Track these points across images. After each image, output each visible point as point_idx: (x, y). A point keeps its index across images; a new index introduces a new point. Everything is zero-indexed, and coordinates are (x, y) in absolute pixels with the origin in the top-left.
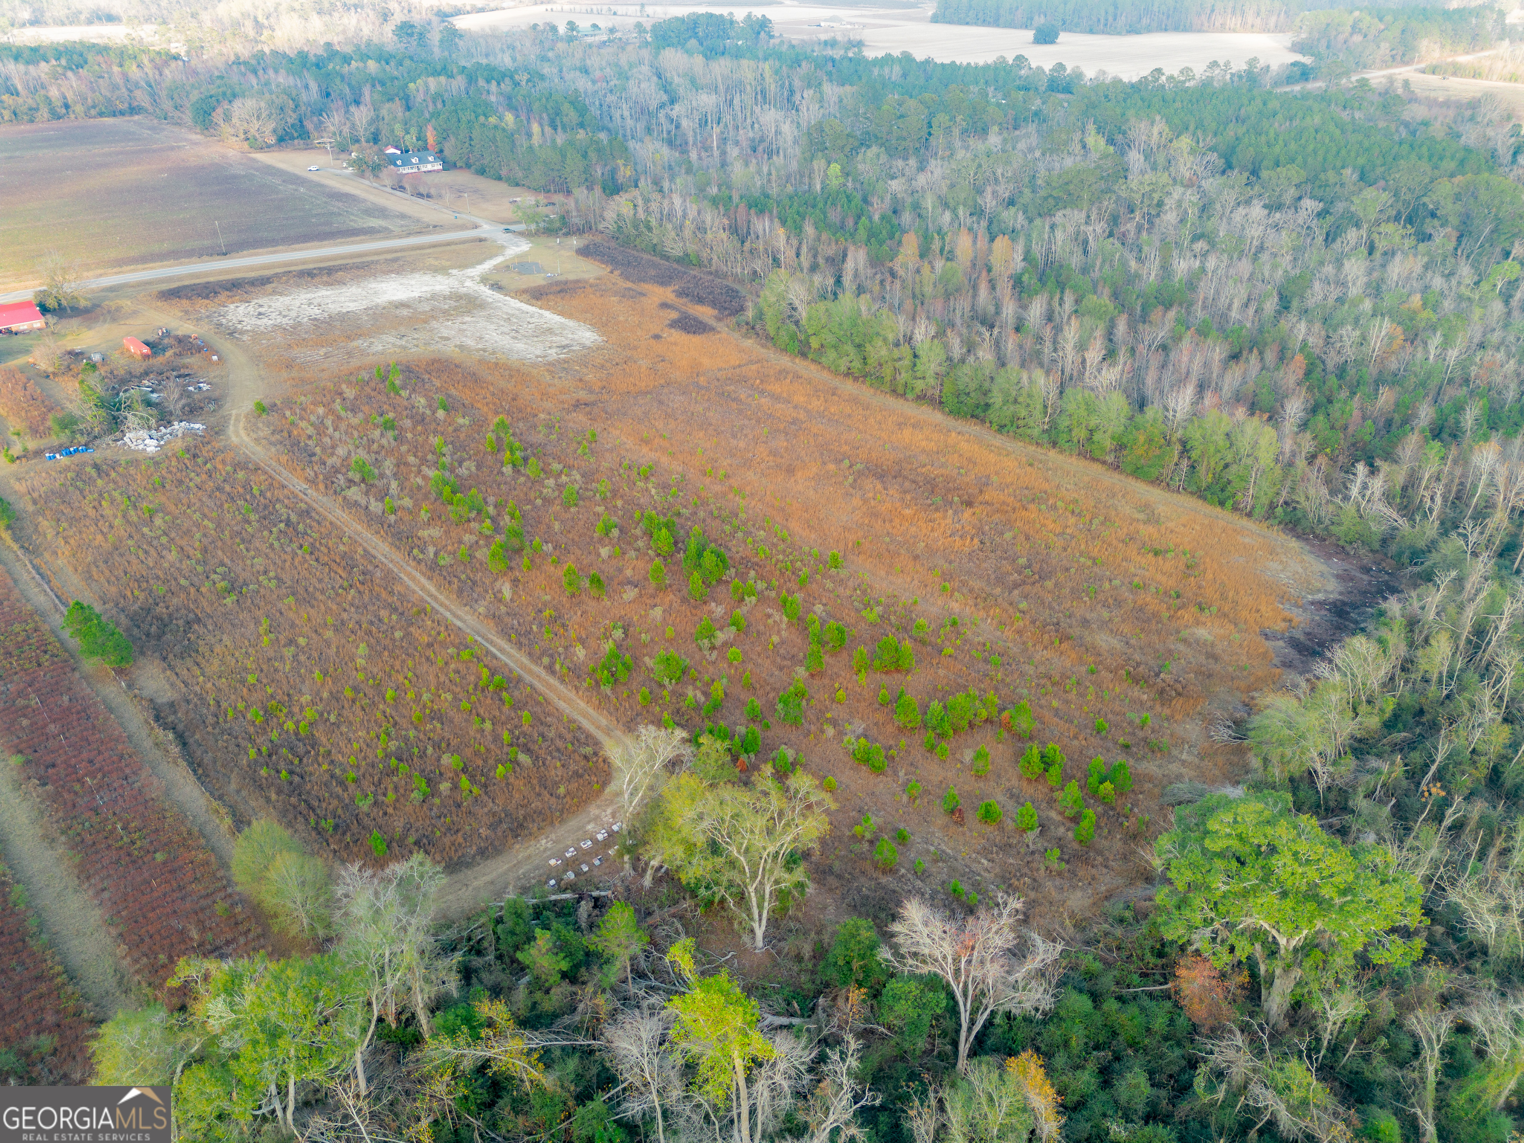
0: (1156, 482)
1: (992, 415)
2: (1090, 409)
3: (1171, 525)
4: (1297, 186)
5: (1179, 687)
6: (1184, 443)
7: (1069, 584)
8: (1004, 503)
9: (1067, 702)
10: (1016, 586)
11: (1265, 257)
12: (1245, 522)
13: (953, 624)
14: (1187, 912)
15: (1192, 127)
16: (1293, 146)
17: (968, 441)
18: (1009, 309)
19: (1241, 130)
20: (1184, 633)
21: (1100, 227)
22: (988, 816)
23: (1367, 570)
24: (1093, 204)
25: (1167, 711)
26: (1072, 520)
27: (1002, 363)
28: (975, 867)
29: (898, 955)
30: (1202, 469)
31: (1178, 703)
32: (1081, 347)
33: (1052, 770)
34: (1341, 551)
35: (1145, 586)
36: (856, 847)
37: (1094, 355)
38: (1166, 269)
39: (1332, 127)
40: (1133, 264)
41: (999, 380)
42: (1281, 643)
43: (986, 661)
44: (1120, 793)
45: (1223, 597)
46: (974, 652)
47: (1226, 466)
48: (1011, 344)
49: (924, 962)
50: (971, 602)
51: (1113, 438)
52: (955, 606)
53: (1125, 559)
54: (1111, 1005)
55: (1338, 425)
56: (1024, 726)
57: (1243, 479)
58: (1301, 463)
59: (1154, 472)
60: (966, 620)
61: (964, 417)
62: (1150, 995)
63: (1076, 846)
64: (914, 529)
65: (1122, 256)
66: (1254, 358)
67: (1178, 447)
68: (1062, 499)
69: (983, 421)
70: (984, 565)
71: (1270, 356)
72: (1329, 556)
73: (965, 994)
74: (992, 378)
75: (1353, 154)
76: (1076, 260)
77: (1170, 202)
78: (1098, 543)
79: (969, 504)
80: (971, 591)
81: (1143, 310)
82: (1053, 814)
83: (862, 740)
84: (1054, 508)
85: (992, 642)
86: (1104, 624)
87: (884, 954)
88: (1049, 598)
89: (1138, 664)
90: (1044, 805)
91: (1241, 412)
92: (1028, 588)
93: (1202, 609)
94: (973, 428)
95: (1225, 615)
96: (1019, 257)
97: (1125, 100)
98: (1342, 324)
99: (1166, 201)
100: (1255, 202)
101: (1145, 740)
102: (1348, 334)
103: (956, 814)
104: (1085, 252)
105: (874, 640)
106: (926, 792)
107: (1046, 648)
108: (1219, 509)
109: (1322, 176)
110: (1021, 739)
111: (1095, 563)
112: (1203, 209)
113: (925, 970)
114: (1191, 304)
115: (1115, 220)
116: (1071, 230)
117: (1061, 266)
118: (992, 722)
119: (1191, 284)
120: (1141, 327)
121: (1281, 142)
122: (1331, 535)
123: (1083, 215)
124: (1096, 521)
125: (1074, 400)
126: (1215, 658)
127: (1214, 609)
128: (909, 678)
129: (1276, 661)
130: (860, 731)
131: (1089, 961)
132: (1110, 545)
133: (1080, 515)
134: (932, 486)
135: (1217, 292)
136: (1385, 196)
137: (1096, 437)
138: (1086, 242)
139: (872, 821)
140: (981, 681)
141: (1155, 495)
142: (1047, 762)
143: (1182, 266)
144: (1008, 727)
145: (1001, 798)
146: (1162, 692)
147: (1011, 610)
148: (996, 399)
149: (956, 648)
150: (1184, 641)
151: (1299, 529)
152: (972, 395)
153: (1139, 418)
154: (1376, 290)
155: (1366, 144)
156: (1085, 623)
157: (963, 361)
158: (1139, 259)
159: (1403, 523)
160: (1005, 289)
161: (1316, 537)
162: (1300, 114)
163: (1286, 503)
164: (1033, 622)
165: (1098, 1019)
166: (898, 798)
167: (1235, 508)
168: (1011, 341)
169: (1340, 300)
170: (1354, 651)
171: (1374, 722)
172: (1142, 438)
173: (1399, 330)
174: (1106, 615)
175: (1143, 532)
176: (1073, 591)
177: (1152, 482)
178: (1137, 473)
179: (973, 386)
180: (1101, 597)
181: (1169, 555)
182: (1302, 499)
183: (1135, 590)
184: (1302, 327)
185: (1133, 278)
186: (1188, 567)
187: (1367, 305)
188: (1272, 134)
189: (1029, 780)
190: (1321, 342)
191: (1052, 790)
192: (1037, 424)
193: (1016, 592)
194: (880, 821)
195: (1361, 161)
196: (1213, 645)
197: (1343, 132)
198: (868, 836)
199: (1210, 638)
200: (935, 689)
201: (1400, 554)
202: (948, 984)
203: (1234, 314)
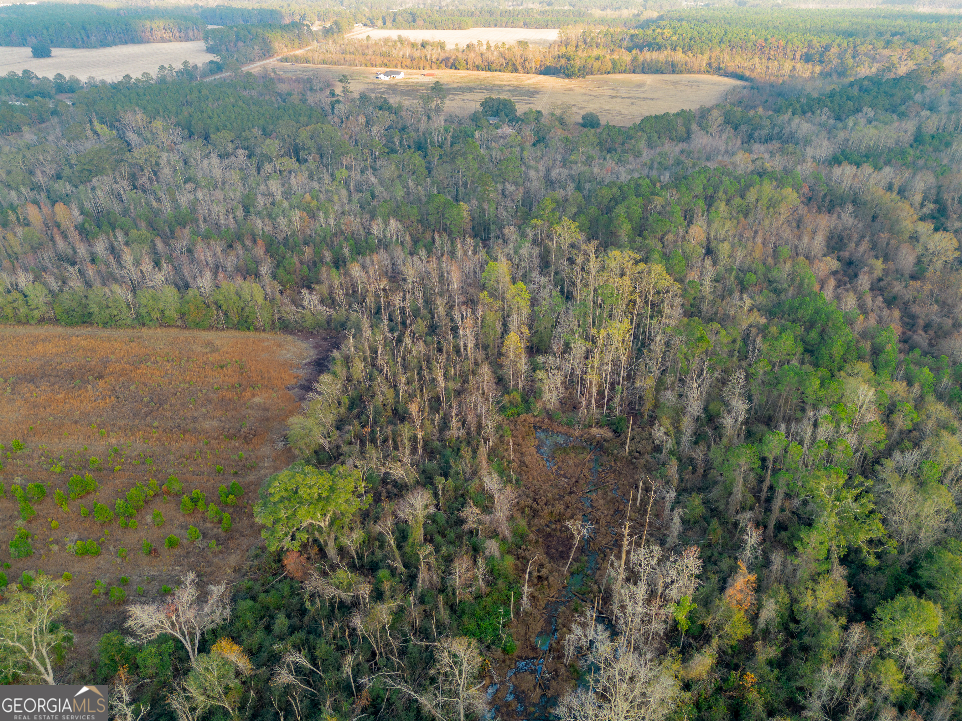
0: (210, 328)
1: (96, 318)
2: (155, 299)
3: (225, 349)
4: (232, 141)
5: (253, 432)
6: (216, 303)
7: (179, 402)
8: (123, 370)
9: (198, 465)
10: (147, 415)
11: (227, 186)
12: (263, 335)
13: (115, 452)
14: (276, 535)
15: (161, 112)
16: (223, 117)
17: (85, 339)
18: (82, 250)
19: (191, 110)
20: (248, 404)
21: (125, 184)
22: (172, 545)
23: (325, 339)
24: (114, 170)
25: (251, 446)
26: (169, 366)
27: (88, 285)
28: (173, 573)
29: (136, 636)
30: (231, 314)
31: (255, 440)
32: (137, 263)
33: (199, 503)
34: (312, 334)
35: (221, 387)
36: (97, 601)
37: (147, 266)
38: (175, 202)
39: (241, 103)
40: (154, 204)
41: (90, 297)
42: (297, 390)
43: (143, 463)
44: (239, 497)
45: (263, 377)
46: (134, 462)
47: (242, 309)
48: (90, 271)
49: (152, 631)
50: (122, 435)
51: (176, 311)
52: (113, 441)
53: (206, 376)
54: (262, 597)
55: (291, 271)
56: (177, 488)
57: (254, 313)
58: (278, 296)
59: (207, 323)
60: (123, 446)
61: (77, 324)
62: (280, 581)
63: (224, 534)
64: (68, 406)
65: (146, 199)
66: (239, 246)
67: (214, 308)
68: (159, 355)
69: (91, 324)
70: (124, 410)
71: (248, 242)
72: (307, 338)
73: (183, 634)
74: (86, 297)
75: (256, 118)
76: (117, 207)
77: (163, 162)
78: (188, 373)
79: (101, 377)
80: (120, 428)
81: (170, 230)
82: (208, 525)
83: (79, 542)
84: (156, 362)
85: (143, 452)
86: (205, 416)
87: (129, 641)
88: (169, 414)
89: (229, 429)
90: (201, 523)
91: (239, 279)
92: (154, 413)
93: (254, 388)
94: (86, 330)
95: (266, 386)
96: (76, 213)
97: (113, 97)
98: (278, 216)
99: (160, 161)
100: (212, 154)
101: (244, 466)
102: (282, 221)
103: (153, 552)
104: (122, 200)
105: (65, 482)
106: (131, 550)
107: (177, 442)
108: (248, 332)
109: (243, 134)
110: (178, 495)
111: (190, 385)
112: (185, 162)
113: (155, 636)
114: (197, 221)
115: (133, 177)
116: (107, 189)
117: (109, 213)
118: (158, 495)
119: (193, 209)
120: (172, 241)
121: (216, 116)
122: (304, 328)
123: (111, 178)
124: (183, 361)
125: (144, 296)
126: (267, 410)
127: (260, 385)
128: (97, 494)
129: (297, 399)
130: (76, 537)
131: (246, 583)
132: (195, 372)
133: (172, 361)
134: (70, 375)
135: (209, 211)
136: (277, 142)
137: (167, 313)
138: (119, 194)
139: (102, 583)
140: (144, 476)
141: (211, 335)
142: (194, 501)
143: (184, 200)
144: (168, 493)
145: (176, 531)
146: (245, 438)
147: (149, 429)
148: (94, 309)
149: (121, 464)
150: (250, 407)
151: (289, 329)
152: (77, 310)
153: (186, 297)
154: (287, 195)
155: (261, 111)
156: (195, 419)
157: (61, 291)
158: (156, 199)
159: (331, 311)
160: (74, 236)
161: (299, 331)
162: (221, 97)
163: (279, 319)
164: (164, 431)
165: (258, 606)
166: (114, 562)
167: (256, 329)
168: (90, 270)
169: (273, 204)
170: (323, 382)
171: (343, 410)
172: (192, 308)
173: (305, 214)
174: (204, 410)
175: (211, 359)
176: (182, 404)
177: (208, 329)
178: (197, 326)
179: (75, 304)
180: (199, 402)
181: (229, 366)
182: (285, 314)
183: (216, 391)
184: (259, 222)
185: (157, 213)
186: (240, 369)
187: (286, 204)
188: (209, 111)
189: (189, 515)
190: (271, 228)
191: (204, 513)
192: (128, 317)
193: (148, 418)
194: (107, 580)
195: (261, 122)
196: (264, 403)
197: (248, 105)
198: (102, 591)
199: (262, 401)
200: (117, 493)
201: (336, 327)
202: (173, 635)
203: (222, 222)
